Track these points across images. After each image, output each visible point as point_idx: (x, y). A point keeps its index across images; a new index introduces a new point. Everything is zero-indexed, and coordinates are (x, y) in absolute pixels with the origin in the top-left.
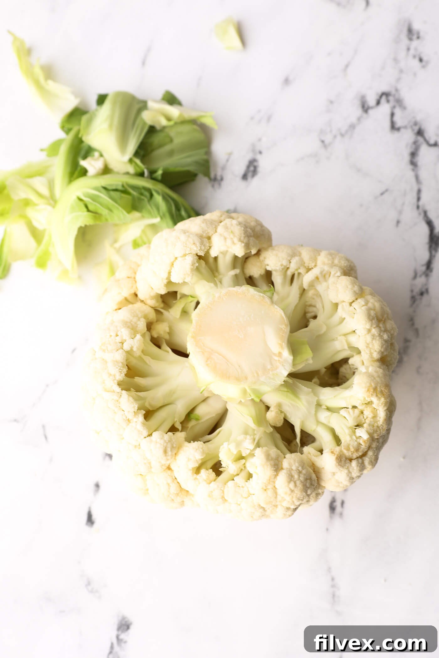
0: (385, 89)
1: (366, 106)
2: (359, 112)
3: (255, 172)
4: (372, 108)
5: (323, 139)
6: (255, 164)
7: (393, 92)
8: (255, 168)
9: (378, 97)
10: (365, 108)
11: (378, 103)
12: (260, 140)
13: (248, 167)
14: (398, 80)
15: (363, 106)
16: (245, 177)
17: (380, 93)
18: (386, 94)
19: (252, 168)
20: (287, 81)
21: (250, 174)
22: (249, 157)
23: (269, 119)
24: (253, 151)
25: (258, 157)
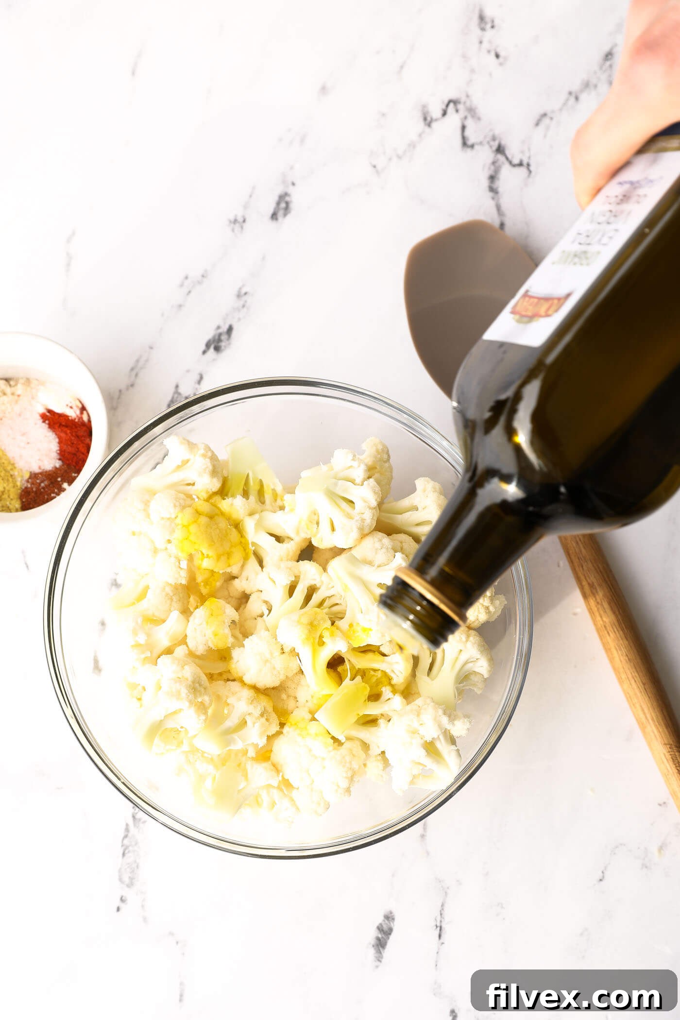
0: (453, 95)
1: (429, 119)
2: (421, 124)
3: (287, 209)
4: (436, 120)
5: (374, 163)
6: (287, 199)
7: (463, 99)
8: (287, 203)
9: (444, 107)
10: (428, 121)
11: (444, 113)
12: (292, 168)
13: (278, 204)
14: (470, 82)
15: (425, 119)
16: (274, 216)
17: (446, 102)
18: (455, 102)
19: (283, 205)
20: (324, 90)
21: (281, 213)
22: (279, 190)
23: (302, 141)
24: (284, 182)
25: (291, 190)
